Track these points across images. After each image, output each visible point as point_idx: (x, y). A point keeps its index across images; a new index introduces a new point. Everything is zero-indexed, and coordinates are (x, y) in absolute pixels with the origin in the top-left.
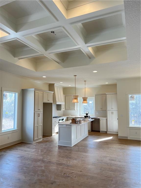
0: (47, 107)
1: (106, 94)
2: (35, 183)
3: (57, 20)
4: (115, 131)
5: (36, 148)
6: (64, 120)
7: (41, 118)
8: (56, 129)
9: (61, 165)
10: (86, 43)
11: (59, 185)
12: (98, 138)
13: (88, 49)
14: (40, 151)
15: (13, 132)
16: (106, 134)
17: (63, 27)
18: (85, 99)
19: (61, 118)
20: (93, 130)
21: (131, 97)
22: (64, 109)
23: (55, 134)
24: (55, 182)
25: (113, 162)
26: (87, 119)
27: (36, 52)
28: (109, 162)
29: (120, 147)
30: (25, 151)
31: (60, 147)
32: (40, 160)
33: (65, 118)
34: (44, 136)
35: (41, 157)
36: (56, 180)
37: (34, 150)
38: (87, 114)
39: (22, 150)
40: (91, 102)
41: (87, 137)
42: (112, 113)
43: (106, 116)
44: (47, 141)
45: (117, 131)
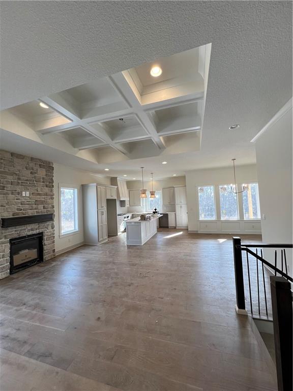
0: (111, 203)
1: (174, 187)
2: (111, 287)
3: (131, 106)
4: (184, 226)
5: (102, 250)
6: (129, 218)
7: (105, 216)
8: (121, 227)
9: (135, 266)
10: (158, 133)
11: (137, 286)
12: (168, 234)
13: (159, 139)
14: (107, 252)
15: (74, 234)
16: (175, 229)
17: (137, 115)
18: (152, 194)
19: (126, 216)
20: (161, 226)
21: (200, 189)
22: (129, 206)
23: (121, 233)
24: (132, 284)
25: (188, 257)
26: (156, 214)
27: (101, 142)
28: (184, 257)
29: (192, 241)
30: (91, 254)
31: (129, 247)
32: (110, 262)
33: (130, 215)
34: (109, 236)
35: (111, 259)
36: (133, 282)
37: (101, 252)
38: (155, 210)
39: (87, 253)
40: (158, 196)
41: (156, 234)
42: (181, 207)
43: (174, 210)
44: (113, 242)
45: (186, 226)
